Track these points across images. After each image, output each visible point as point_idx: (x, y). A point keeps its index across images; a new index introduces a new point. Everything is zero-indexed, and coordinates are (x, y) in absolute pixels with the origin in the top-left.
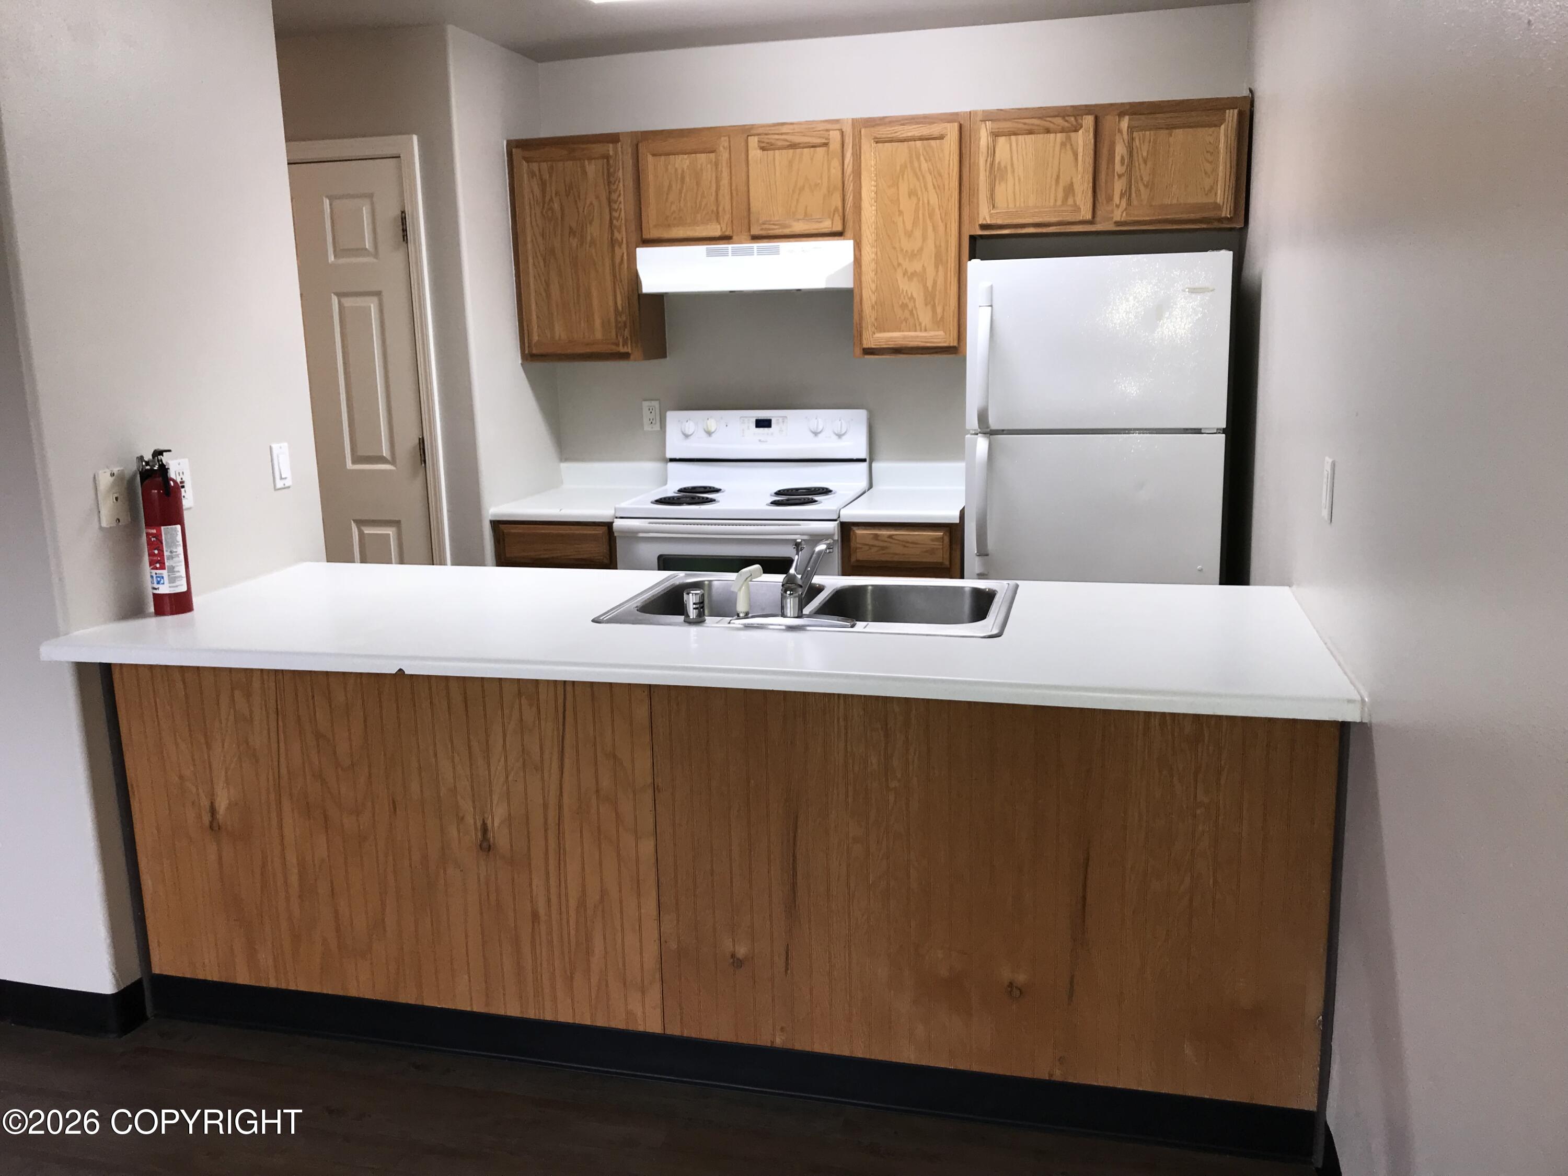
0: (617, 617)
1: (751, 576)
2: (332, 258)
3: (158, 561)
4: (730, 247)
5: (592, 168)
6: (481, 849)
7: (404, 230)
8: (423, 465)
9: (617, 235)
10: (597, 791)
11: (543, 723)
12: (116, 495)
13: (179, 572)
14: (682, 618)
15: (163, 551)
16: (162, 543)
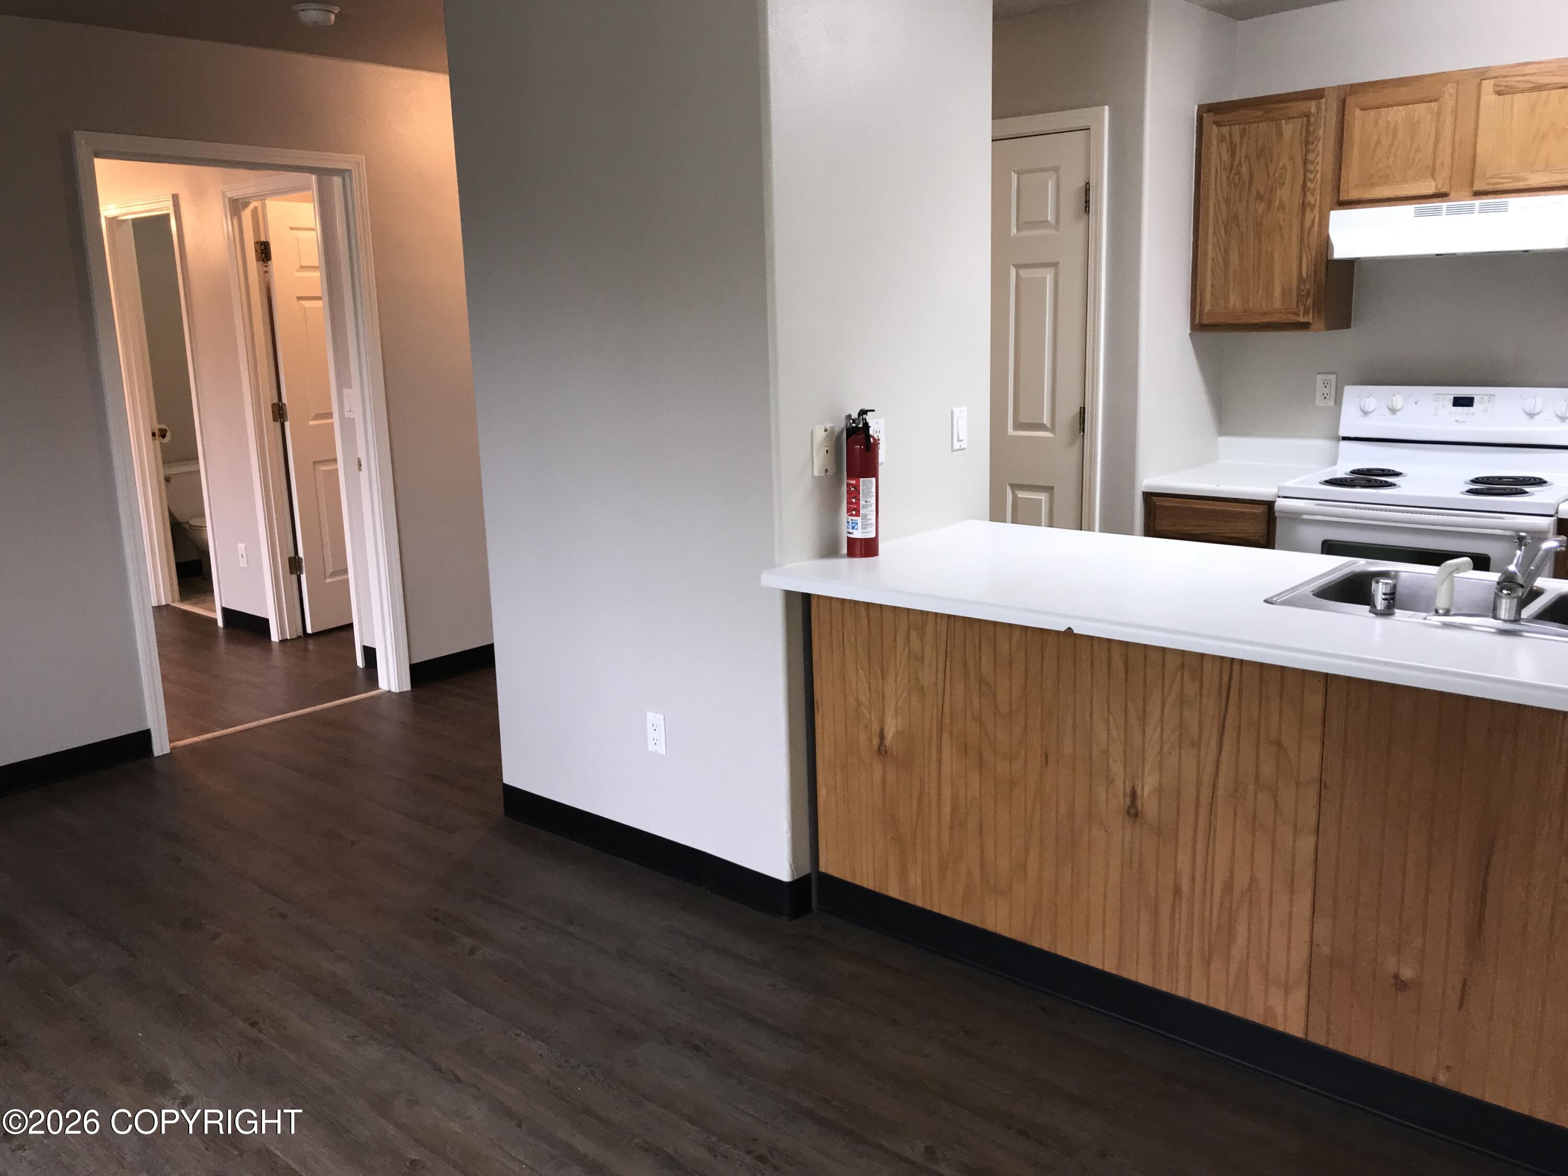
0: (1290, 599)
1: (1458, 569)
2: (1014, 231)
3: (854, 509)
4: (1445, 205)
5: (1288, 129)
6: (1128, 814)
7: (1087, 202)
8: (1082, 433)
9: (1310, 198)
10: (1257, 778)
11: (1204, 699)
12: (827, 448)
13: (870, 519)
14: (1368, 608)
15: (859, 500)
16: (859, 494)
